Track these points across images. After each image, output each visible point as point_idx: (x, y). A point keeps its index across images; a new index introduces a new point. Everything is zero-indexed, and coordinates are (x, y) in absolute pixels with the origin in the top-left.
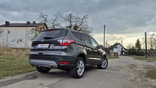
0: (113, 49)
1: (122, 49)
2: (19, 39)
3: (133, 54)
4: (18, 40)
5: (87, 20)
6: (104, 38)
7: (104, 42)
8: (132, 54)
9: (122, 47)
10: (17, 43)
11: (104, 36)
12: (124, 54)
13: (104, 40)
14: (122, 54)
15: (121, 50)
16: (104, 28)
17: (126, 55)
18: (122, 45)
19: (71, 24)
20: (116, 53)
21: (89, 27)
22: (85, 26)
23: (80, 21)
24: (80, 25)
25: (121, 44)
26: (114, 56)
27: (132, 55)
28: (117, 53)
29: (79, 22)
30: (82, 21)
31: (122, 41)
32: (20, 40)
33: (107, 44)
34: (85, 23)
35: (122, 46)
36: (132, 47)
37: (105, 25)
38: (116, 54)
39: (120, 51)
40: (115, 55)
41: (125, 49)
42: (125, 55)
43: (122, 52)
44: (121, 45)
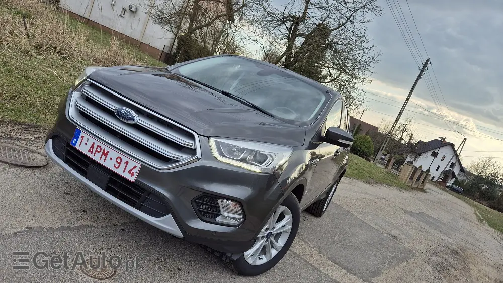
0: (420, 155)
1: (452, 165)
2: (130, 7)
3: (480, 195)
4: (127, 8)
5: (369, 15)
6: (404, 107)
7: (397, 120)
8: (478, 194)
9: (454, 161)
10: (120, 15)
11: (407, 99)
12: (450, 183)
13: (400, 113)
14: (441, 183)
15: (448, 168)
16: (422, 71)
17: (457, 191)
18: (458, 152)
19: (305, 13)
20: (422, 172)
21: (366, 45)
22: (354, 38)
23: (344, 10)
24: (336, 24)
25: (456, 148)
26: (411, 179)
27: (475, 200)
28: (424, 175)
29: (338, 15)
30: (348, 15)
31: (465, 139)
32: (133, 9)
33: (405, 130)
34: (357, 26)
35: (457, 156)
36: (488, 173)
37: (428, 60)
38: (421, 175)
39: (441, 170)
40: (415, 179)
41: (462, 170)
42: (452, 189)
43: (447, 175)
44: (455, 151)
